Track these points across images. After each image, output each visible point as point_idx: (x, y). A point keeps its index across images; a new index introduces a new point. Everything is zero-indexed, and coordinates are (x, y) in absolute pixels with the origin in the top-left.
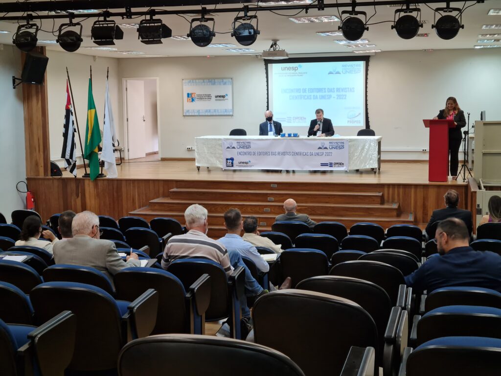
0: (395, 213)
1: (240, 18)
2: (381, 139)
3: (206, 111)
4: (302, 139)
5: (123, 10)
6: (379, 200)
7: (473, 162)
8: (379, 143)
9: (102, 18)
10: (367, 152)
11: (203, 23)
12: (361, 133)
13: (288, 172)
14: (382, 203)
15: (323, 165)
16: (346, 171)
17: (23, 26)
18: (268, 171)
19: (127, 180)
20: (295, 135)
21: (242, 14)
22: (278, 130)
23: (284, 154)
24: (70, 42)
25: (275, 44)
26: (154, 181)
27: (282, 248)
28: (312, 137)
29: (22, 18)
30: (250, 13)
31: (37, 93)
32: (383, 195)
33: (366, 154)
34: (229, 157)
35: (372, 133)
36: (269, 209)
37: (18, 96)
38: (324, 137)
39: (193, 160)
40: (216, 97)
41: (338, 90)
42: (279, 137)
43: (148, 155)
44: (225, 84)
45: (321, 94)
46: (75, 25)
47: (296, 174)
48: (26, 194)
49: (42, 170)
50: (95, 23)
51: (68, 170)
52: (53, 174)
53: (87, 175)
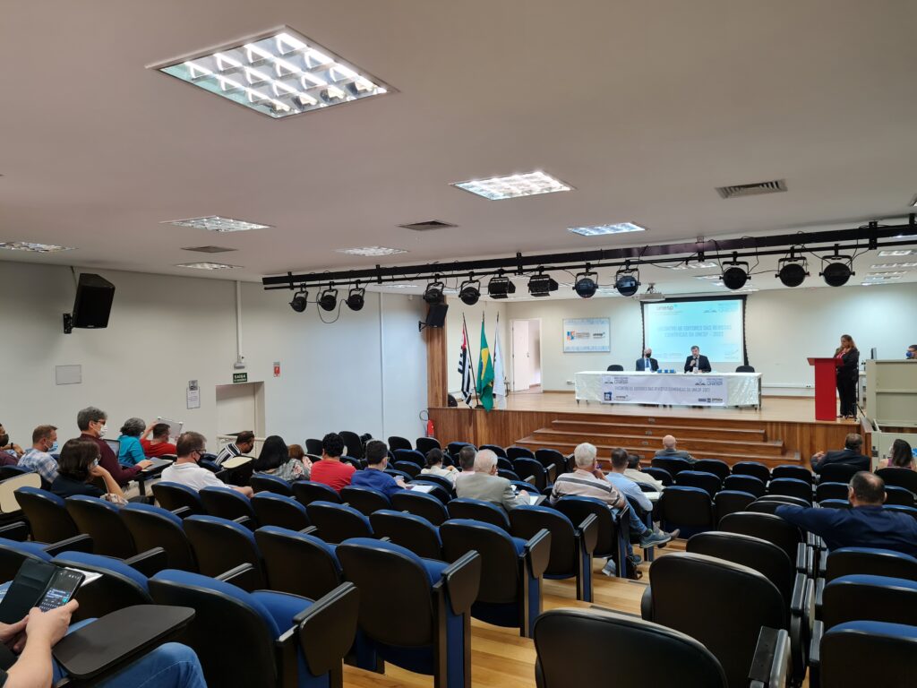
0: (779, 451)
1: (623, 271)
2: (761, 375)
3: (585, 348)
4: (679, 376)
5: (516, 268)
6: (762, 437)
7: (865, 399)
8: (760, 380)
9: (497, 276)
10: (747, 388)
11: (587, 277)
12: (740, 370)
13: (665, 406)
14: (765, 440)
15: (700, 400)
16: (725, 408)
17: (431, 284)
18: (645, 405)
19: (513, 412)
20: (672, 372)
21: (624, 267)
22: (655, 366)
23: (661, 389)
24: (470, 297)
25: (652, 287)
26: (537, 413)
27: (663, 484)
28: (688, 373)
29: (431, 277)
30: (631, 267)
31: (438, 334)
32: (766, 432)
33: (746, 391)
34: (607, 391)
35: (751, 370)
36: (647, 443)
37: (423, 338)
38: (700, 373)
39: (574, 392)
40: (595, 335)
41: (715, 327)
42: (656, 373)
43: (531, 387)
44: (603, 323)
45: (697, 331)
46: (474, 282)
47: (673, 408)
48: (427, 422)
49: (441, 401)
50: (491, 280)
51: (465, 401)
52: (450, 404)
53: (478, 406)
